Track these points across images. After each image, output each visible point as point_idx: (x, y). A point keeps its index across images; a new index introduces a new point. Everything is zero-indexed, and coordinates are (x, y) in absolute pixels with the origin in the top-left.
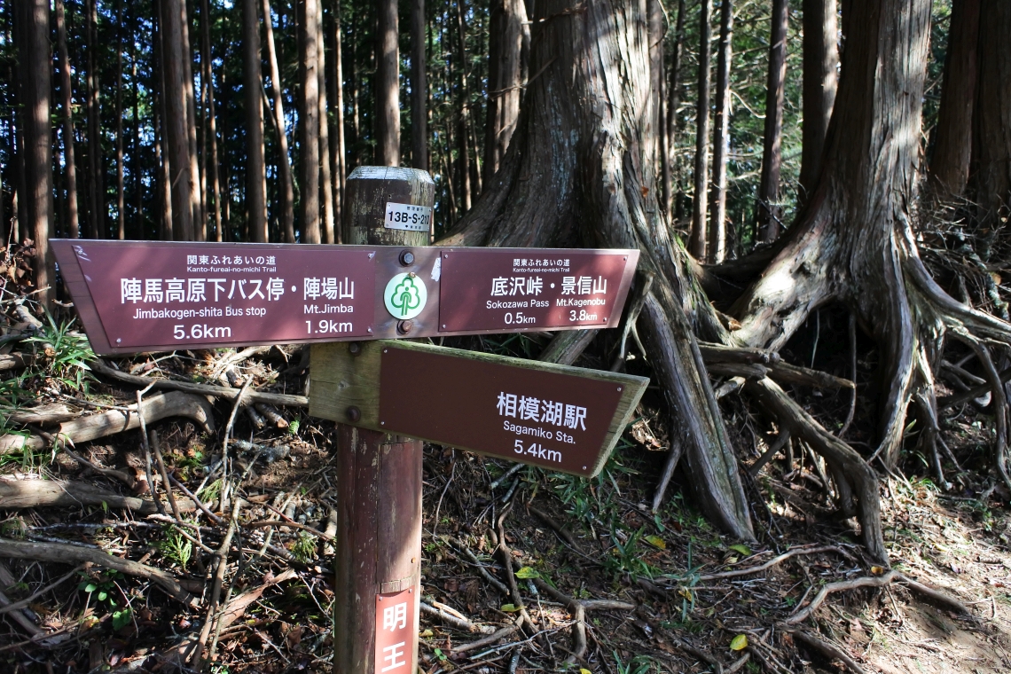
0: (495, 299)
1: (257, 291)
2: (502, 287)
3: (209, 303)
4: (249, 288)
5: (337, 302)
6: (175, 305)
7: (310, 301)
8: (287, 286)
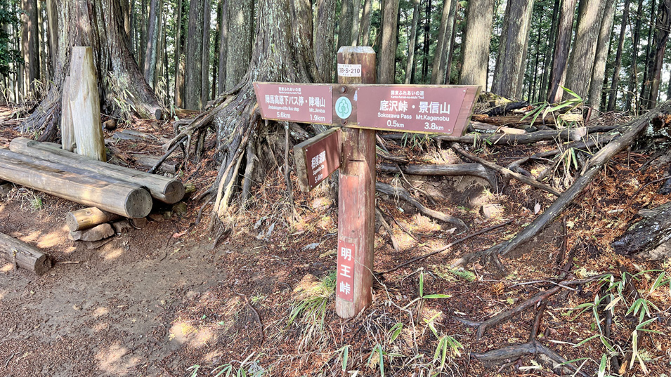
0: (382, 112)
1: (296, 101)
2: (386, 106)
3: (284, 105)
4: (294, 100)
5: (319, 108)
6: (277, 105)
7: (311, 107)
8: (304, 100)
